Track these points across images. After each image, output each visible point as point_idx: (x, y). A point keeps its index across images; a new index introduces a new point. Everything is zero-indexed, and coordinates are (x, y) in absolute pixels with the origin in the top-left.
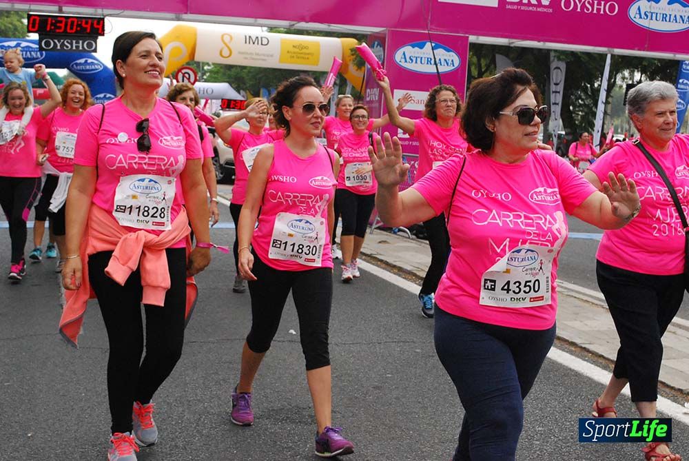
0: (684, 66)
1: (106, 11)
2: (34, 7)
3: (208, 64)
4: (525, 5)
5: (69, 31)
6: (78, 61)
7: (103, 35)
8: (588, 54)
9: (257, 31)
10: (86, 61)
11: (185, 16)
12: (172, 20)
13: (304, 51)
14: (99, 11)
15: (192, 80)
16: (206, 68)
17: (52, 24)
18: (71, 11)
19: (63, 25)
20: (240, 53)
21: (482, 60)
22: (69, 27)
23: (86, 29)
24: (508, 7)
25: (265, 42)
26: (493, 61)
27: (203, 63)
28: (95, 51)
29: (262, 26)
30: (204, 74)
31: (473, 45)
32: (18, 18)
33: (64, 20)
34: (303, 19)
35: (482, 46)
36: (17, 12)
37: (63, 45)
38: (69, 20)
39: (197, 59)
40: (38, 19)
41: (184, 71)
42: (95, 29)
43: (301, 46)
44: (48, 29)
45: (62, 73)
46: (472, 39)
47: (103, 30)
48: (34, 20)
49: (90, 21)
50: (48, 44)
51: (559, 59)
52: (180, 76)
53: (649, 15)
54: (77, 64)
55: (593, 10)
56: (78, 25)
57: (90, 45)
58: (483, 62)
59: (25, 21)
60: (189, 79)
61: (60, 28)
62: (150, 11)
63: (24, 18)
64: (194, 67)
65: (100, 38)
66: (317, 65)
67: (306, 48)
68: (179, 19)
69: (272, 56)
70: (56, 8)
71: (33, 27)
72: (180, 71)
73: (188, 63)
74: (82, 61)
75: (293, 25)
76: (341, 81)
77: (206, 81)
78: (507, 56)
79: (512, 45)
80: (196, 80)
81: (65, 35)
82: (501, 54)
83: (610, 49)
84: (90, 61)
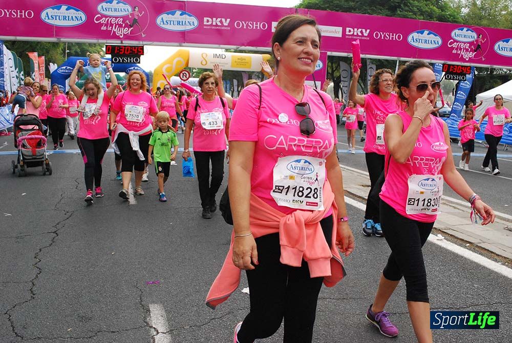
0: (436, 66)
1: (144, 43)
2: (108, 41)
3: (196, 69)
4: (355, 36)
5: (126, 52)
6: (130, 68)
7: (143, 54)
8: (387, 60)
9: (220, 51)
10: (134, 68)
11: (184, 44)
12: (177, 46)
13: (243, 61)
14: (141, 43)
15: (188, 77)
16: (194, 71)
17: (118, 50)
18: (127, 43)
19: (123, 50)
20: (211, 63)
21: (334, 65)
22: (126, 51)
23: (134, 52)
24: (347, 37)
25: (224, 57)
26: (339, 65)
27: (193, 68)
28: (139, 63)
29: (222, 48)
30: (193, 74)
31: (329, 57)
32: (100, 47)
33: (124, 47)
34: (243, 45)
35: (333, 57)
36: (99, 45)
37: (123, 60)
38: (126, 47)
39: (189, 66)
40: (111, 47)
41: (183, 72)
42: (139, 52)
43: (242, 59)
44: (116, 52)
45: (122, 74)
46: (329, 53)
47: (143, 52)
48: (109, 48)
49: (137, 48)
50: (116, 60)
51: (372, 63)
52: (181, 75)
53: (418, 40)
54: (130, 70)
55: (390, 38)
56: (131, 50)
57: (137, 60)
58: (334, 66)
59: (104, 49)
60: (186, 76)
61: (122, 51)
62: (167, 42)
63: (104, 47)
64: (188, 70)
65: (141, 56)
66: (250, 68)
67: (245, 59)
68: (181, 46)
69: (227, 64)
70: (120, 42)
71: (109, 51)
72: (181, 72)
73: (185, 69)
74: (132, 68)
75: (238, 48)
76: (262, 76)
77: (194, 77)
78: (346, 62)
79: (349, 56)
80: (189, 77)
81: (124, 55)
82: (343, 61)
83: (399, 58)
84: (136, 68)
